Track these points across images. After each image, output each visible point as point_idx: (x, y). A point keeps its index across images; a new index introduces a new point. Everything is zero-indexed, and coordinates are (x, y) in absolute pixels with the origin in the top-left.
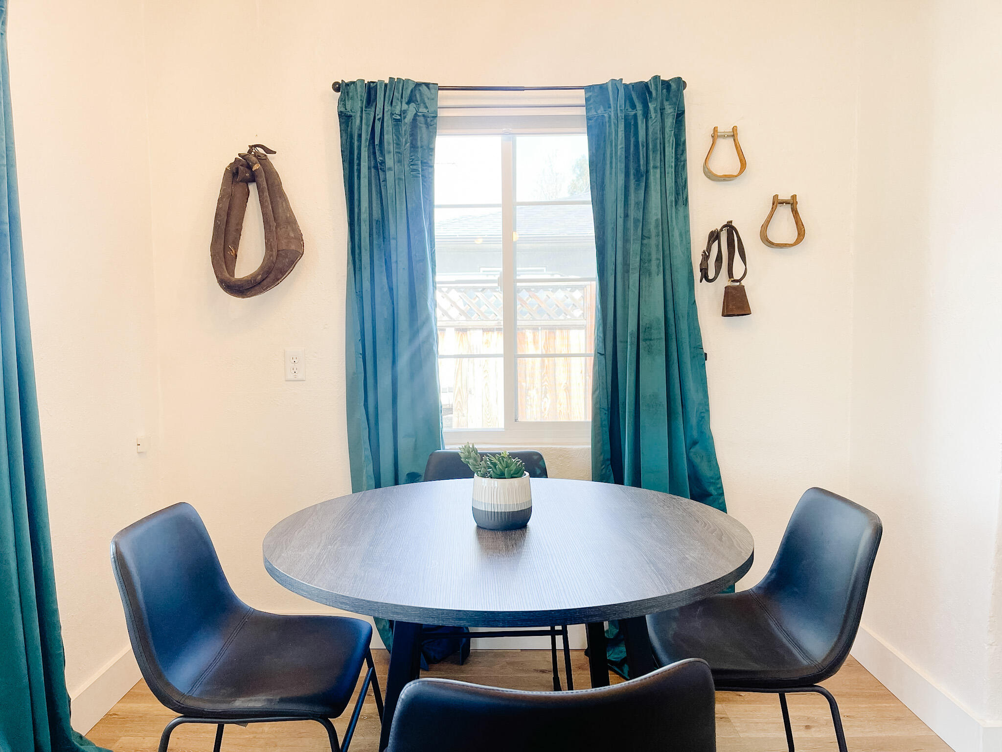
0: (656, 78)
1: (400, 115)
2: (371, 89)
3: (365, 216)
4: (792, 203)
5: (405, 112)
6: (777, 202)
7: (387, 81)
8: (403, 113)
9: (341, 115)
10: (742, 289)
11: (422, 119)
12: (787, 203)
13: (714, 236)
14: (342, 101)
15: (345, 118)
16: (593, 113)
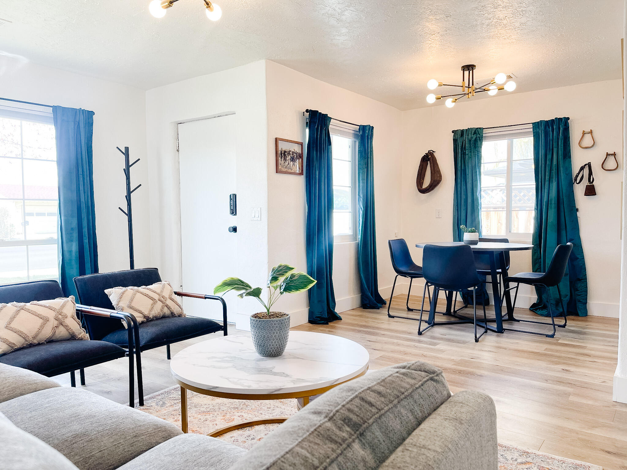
0: (556, 118)
1: (471, 138)
2: (462, 131)
3: (459, 168)
4: (614, 155)
5: (472, 137)
6: (608, 155)
7: (467, 129)
8: (472, 138)
9: (454, 140)
10: (593, 186)
11: (478, 139)
12: (612, 155)
13: (582, 168)
14: (454, 136)
15: (455, 141)
16: (535, 131)
